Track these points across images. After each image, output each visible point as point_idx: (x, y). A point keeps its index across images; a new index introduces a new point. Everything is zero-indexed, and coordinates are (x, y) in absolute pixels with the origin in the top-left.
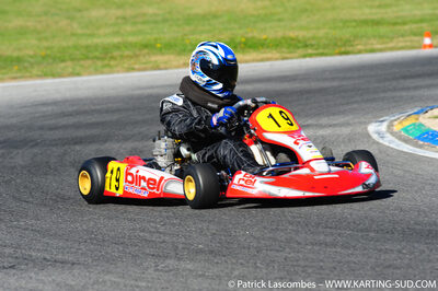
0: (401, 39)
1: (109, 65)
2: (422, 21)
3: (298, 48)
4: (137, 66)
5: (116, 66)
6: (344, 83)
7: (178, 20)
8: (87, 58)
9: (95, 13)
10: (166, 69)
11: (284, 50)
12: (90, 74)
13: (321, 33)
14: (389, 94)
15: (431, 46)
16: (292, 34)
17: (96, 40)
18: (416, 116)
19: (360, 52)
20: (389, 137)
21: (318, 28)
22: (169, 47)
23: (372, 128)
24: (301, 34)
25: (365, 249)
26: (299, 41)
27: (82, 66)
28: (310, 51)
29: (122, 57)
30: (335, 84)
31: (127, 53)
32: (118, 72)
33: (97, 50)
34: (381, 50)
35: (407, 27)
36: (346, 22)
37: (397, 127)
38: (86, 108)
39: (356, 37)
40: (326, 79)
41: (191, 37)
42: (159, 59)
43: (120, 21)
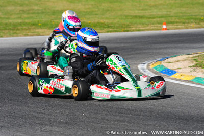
0: (152, 25)
1: (16, 33)
2: (162, 17)
3: (105, 28)
4: (29, 34)
5: (20, 33)
6: (126, 45)
7: (49, 12)
8: (6, 29)
9: (10, 8)
10: (43, 35)
11: (98, 28)
12: (7, 37)
13: (116, 21)
14: (147, 51)
15: (166, 29)
16: (102, 21)
17: (10, 21)
18: (160, 62)
19: (133, 31)
20: (148, 71)
21: (114, 19)
22: (44, 25)
23: (140, 67)
24: (106, 21)
25: (138, 124)
26: (105, 25)
27: (4, 33)
28: (110, 29)
29: (23, 29)
30: (123, 45)
31: (24, 27)
32: (21, 36)
33: (10, 26)
34: (143, 30)
35: (155, 20)
36: (127, 17)
37: (151, 67)
38: (6, 53)
39: (132, 23)
40: (118, 43)
41: (55, 21)
42: (40, 30)
43: (21, 12)
